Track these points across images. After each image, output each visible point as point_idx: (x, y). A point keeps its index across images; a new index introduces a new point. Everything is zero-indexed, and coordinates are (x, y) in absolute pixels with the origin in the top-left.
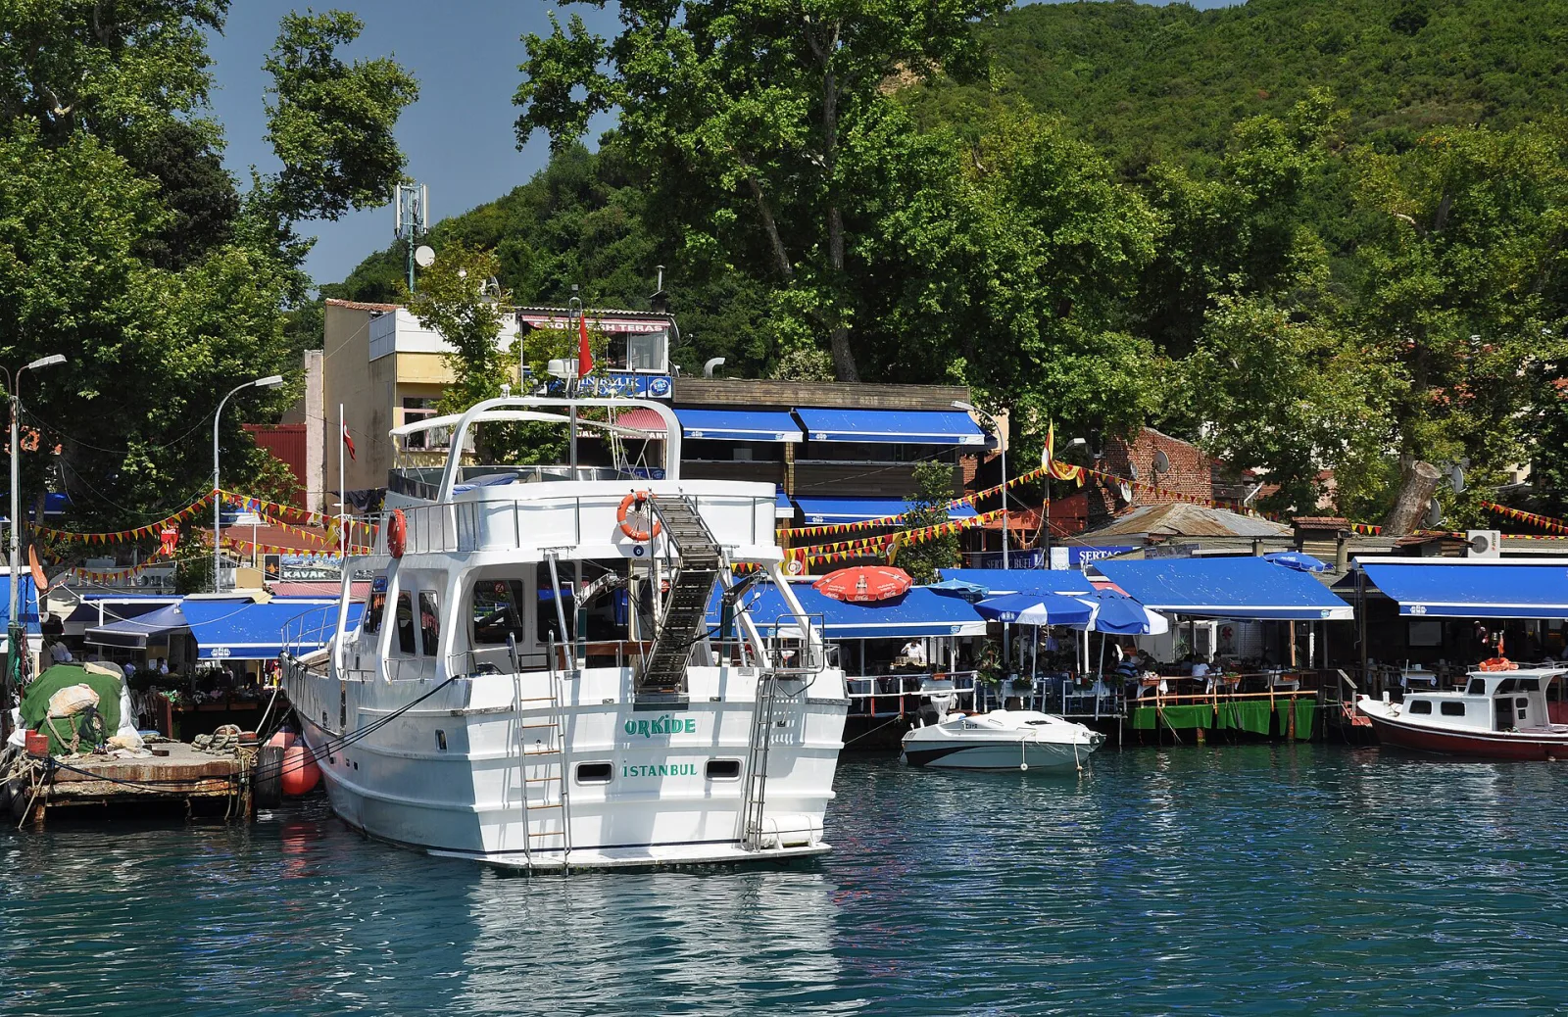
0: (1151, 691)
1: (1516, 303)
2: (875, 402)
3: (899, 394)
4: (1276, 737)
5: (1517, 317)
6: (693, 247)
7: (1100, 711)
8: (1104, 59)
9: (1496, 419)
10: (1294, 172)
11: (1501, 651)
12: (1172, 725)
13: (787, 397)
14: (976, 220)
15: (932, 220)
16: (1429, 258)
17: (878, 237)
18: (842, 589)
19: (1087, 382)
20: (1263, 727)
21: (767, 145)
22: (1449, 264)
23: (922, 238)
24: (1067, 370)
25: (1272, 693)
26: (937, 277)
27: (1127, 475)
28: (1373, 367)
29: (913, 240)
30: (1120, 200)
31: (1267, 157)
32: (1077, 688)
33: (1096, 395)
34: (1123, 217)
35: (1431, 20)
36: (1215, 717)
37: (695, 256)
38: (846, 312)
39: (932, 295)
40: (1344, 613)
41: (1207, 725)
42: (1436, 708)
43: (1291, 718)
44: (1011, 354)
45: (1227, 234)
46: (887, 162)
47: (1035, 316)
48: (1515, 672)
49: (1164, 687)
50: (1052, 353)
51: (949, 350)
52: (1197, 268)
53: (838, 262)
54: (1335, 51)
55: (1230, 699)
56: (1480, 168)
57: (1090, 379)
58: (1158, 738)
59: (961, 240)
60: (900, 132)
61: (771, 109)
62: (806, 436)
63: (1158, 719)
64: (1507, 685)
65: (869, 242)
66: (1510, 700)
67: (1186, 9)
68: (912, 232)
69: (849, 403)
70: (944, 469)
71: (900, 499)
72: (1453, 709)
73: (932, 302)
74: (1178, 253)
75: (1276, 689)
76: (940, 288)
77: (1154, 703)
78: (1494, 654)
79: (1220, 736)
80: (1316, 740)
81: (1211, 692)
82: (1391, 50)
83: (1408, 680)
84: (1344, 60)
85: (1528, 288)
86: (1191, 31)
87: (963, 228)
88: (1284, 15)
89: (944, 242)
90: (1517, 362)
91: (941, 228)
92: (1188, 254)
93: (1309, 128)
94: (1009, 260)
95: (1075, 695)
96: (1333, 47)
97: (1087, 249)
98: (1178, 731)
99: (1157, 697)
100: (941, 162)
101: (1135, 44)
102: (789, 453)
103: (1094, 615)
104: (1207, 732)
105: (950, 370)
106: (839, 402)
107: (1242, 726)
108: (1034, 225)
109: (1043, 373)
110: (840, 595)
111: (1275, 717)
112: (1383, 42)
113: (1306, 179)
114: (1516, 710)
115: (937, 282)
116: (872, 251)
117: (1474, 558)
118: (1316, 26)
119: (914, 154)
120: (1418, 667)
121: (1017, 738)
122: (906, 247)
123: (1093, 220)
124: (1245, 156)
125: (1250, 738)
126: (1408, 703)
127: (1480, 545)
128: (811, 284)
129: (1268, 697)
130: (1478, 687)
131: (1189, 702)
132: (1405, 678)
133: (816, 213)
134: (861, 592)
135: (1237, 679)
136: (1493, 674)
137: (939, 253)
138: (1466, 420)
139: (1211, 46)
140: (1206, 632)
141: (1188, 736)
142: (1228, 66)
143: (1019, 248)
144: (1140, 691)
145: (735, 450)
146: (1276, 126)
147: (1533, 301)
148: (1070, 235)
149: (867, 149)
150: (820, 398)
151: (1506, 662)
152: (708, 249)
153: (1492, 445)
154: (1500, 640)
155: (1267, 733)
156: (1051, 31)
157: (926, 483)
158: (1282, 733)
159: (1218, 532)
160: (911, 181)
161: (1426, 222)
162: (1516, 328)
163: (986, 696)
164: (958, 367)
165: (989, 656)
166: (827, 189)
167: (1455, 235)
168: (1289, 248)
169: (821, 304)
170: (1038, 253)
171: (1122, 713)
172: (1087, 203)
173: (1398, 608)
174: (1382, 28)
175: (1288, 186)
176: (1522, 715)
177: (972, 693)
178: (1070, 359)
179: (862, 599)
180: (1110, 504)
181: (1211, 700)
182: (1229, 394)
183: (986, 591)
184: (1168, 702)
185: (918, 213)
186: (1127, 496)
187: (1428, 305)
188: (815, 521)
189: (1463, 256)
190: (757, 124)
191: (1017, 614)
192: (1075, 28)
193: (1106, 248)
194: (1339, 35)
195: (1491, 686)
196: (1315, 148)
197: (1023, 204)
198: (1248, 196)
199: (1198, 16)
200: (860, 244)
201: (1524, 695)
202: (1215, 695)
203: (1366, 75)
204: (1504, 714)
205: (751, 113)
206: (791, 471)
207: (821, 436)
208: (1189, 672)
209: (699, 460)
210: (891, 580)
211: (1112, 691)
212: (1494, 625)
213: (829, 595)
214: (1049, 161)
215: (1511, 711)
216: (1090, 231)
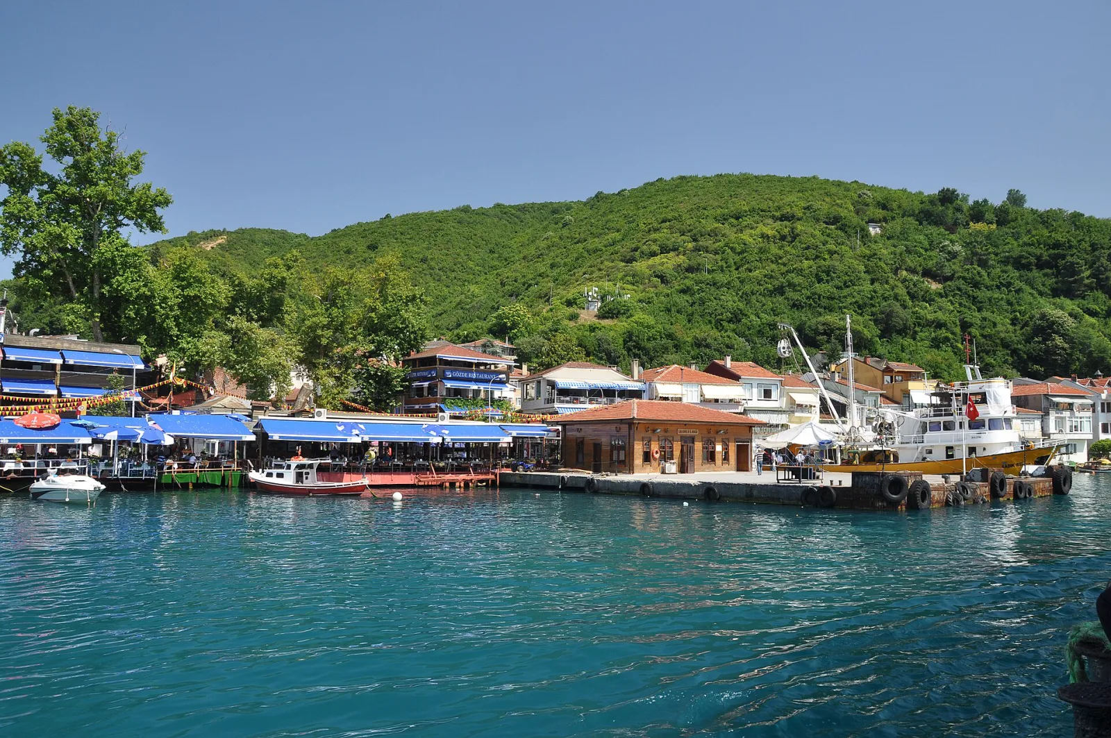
0: (170, 468)
1: (355, 330)
2: (98, 350)
3: (110, 347)
4: (224, 486)
5: (354, 335)
6: (32, 284)
7: (146, 475)
8: (276, 248)
9: (346, 370)
10: (284, 278)
11: (299, 454)
12: (178, 481)
13: (58, 345)
14: (151, 283)
15: (133, 281)
16: (324, 311)
17: (111, 286)
18: (25, 422)
19: (194, 348)
20: (218, 483)
21: (61, 245)
22: (330, 314)
23: (128, 287)
24: (188, 343)
25: (223, 469)
26: (134, 303)
27: (212, 384)
28: (290, 347)
29: (124, 288)
30: (213, 281)
31: (275, 272)
32: (134, 466)
33: (198, 353)
34: (213, 287)
35: (379, 248)
36: (197, 478)
37: (32, 288)
38: (97, 314)
39: (131, 310)
40: (253, 438)
41: (194, 481)
42: (275, 475)
43: (230, 478)
44: (166, 335)
45: (259, 299)
46: (115, 257)
47: (174, 321)
48: (306, 461)
49: (176, 466)
50: (182, 336)
51: (138, 332)
52: (248, 310)
53: (96, 295)
54: (349, 253)
55: (205, 471)
56: (343, 281)
57: (196, 347)
58: (172, 487)
59: (143, 289)
60: (123, 246)
61: (64, 231)
62: (64, 361)
63: (173, 479)
64: (300, 467)
65: (107, 288)
66: (302, 472)
67: (305, 235)
68: (123, 285)
69: (86, 349)
70: (120, 377)
71: (100, 388)
72: (280, 475)
73: (131, 313)
74: (241, 304)
75: (225, 467)
76: (134, 308)
77: (171, 472)
78: (297, 455)
79: (200, 486)
80: (240, 486)
81: (197, 468)
82: (367, 255)
83: (275, 464)
84: (351, 256)
85: (360, 325)
86: (304, 242)
87: (145, 286)
88: (334, 240)
89: (137, 290)
90: (355, 351)
91: (135, 285)
92: (245, 304)
93: (290, 263)
94: (165, 299)
95: (134, 469)
96: (348, 252)
97: (196, 297)
98: (181, 484)
99: (173, 470)
100: (138, 259)
101: (286, 245)
102: (58, 368)
103: (140, 437)
104: (194, 484)
105: (138, 340)
106: (82, 349)
107: (209, 481)
108: (178, 287)
109: (178, 344)
110: (24, 425)
111: (223, 478)
112: (364, 252)
113: (288, 281)
114: (304, 476)
115: (134, 305)
116: (109, 291)
117: (317, 419)
118: (344, 245)
119: (128, 255)
120: (279, 459)
121: (65, 487)
122: (121, 290)
123: (201, 287)
124: (267, 271)
125: (213, 486)
126: (265, 473)
127: (319, 414)
128: (82, 302)
129: (221, 471)
130: (289, 467)
131: (187, 472)
132: (273, 463)
133: (87, 275)
134: (34, 424)
135: (207, 463)
136: (294, 462)
137: (135, 294)
138: (335, 370)
139: (309, 247)
140: (214, 445)
141: (185, 486)
142: (315, 254)
143: (170, 295)
144: (165, 468)
145: (34, 366)
146: (279, 261)
147: (361, 330)
148: (191, 292)
149: (107, 251)
150: (73, 347)
151: (301, 457)
152: (39, 285)
153: (345, 380)
154: (299, 449)
155: (220, 484)
156: (257, 237)
157: (112, 383)
158: (226, 484)
159: (242, 407)
160: (125, 265)
161: (325, 298)
162: (354, 339)
163: (92, 469)
164: (142, 339)
165: (123, 452)
166: (91, 266)
167: (334, 304)
168: (282, 305)
169: (86, 311)
170: (177, 297)
171: (155, 476)
172: (198, 280)
173: (268, 436)
174: (364, 248)
175: (282, 283)
176: (307, 478)
177: (85, 468)
178: (189, 339)
179: (33, 427)
180: (205, 395)
181: (196, 471)
182: (234, 353)
183: (96, 425)
184: (178, 472)
185: (128, 277)
186: (212, 392)
187: (323, 328)
188: (67, 396)
189: (335, 312)
190: (59, 237)
191: (105, 435)
192: (266, 237)
193: (205, 298)
194: (350, 249)
195: (293, 466)
196: (292, 270)
197: (175, 278)
198: (267, 285)
199: (308, 238)
200: (104, 288)
201: (308, 470)
202: (198, 469)
203: (358, 262)
204: (299, 477)
205: (55, 232)
206: (59, 376)
207: (71, 362)
208: (188, 460)
209: (16, 369)
210: (50, 419)
211: (152, 467)
212: (299, 443)
213: (19, 425)
214: (185, 263)
215: (302, 477)
216: (199, 291)
